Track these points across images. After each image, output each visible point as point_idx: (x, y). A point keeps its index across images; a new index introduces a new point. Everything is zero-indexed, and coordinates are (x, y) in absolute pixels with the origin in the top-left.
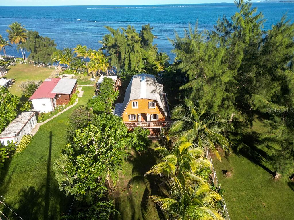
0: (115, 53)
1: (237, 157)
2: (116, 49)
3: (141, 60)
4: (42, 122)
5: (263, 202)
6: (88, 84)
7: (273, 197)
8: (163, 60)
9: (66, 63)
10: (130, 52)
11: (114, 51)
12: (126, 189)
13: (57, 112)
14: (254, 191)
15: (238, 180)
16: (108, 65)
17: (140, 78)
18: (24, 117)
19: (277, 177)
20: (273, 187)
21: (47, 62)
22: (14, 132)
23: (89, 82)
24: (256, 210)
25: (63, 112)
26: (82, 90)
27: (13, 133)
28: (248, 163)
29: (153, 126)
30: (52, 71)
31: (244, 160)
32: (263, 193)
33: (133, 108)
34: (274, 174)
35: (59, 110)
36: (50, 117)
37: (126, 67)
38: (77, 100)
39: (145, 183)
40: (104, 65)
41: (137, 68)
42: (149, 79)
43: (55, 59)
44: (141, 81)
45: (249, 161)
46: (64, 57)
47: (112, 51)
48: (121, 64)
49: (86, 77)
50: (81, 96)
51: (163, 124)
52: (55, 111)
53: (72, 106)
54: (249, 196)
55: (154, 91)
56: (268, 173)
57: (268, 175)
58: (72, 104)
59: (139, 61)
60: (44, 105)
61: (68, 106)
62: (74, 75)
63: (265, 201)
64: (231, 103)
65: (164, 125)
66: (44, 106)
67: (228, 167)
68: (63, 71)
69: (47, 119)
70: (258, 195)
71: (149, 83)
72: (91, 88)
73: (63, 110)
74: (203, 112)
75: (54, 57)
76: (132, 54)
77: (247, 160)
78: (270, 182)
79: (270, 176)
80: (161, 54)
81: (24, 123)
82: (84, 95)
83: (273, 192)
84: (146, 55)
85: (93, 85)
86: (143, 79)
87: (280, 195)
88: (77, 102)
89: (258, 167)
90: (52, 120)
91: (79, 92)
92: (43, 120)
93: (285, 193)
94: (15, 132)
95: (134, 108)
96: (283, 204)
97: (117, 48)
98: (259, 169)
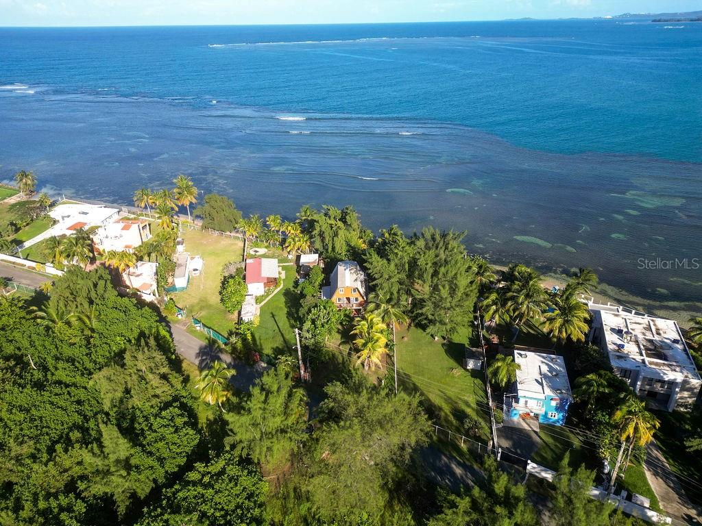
1: (415, 329)
6: (287, 262)
12: (337, 348)
13: (268, 295)
17: (345, 266)
18: (249, 300)
25: (273, 294)
26: (283, 269)
29: (355, 307)
35: (269, 293)
40: (304, 243)
42: (352, 268)
44: (345, 269)
49: (282, 252)
52: (266, 294)
55: (356, 280)
58: (279, 287)
59: (342, 244)
61: (276, 289)
65: (363, 306)
66: (258, 290)
68: (251, 244)
69: (263, 301)
70: (420, 349)
72: (292, 267)
76: (335, 238)
78: (431, 343)
81: (253, 305)
82: (286, 277)
83: (429, 347)
85: (293, 264)
88: (283, 284)
90: (268, 302)
91: (282, 274)
92: (260, 303)
95: (341, 293)
96: (432, 353)
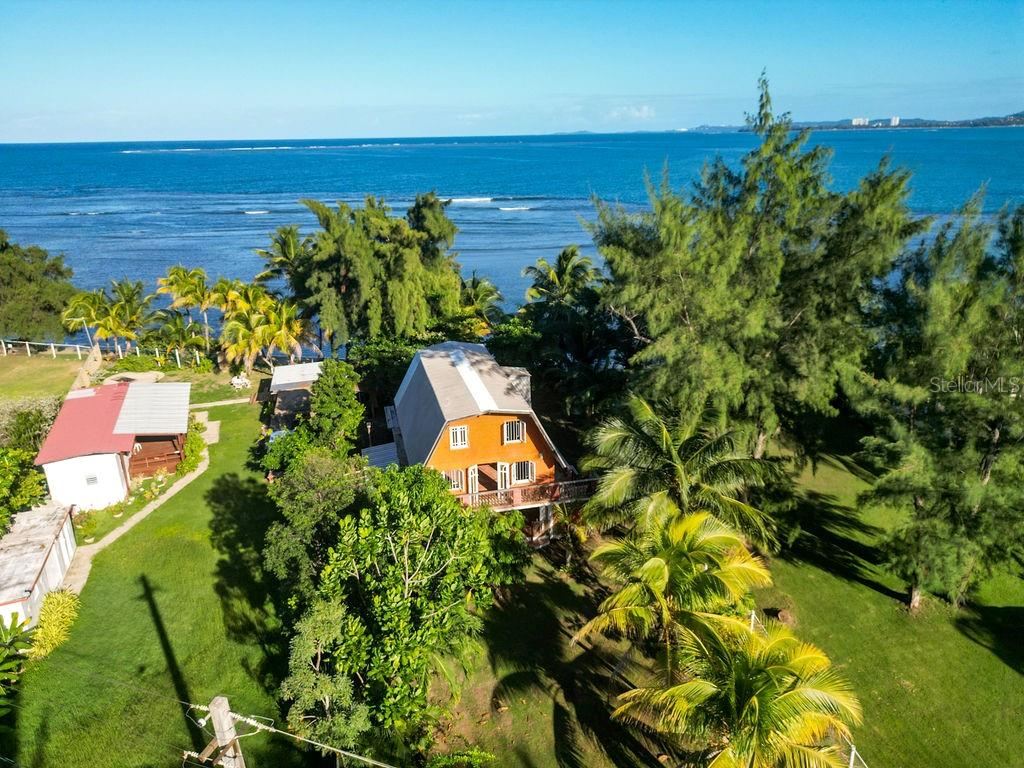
0: (329, 286)
1: (790, 568)
2: (334, 273)
3: (423, 302)
4: (96, 541)
5: (905, 678)
6: (228, 398)
7: (924, 661)
8: (483, 300)
9: (123, 333)
10: (384, 278)
11: (327, 278)
12: (488, 716)
14: (870, 654)
15: (816, 629)
16: (297, 328)
17: (448, 356)
18: (34, 527)
19: (917, 605)
20: (915, 633)
21: (38, 337)
22: (14, 581)
23: (228, 392)
24: (893, 704)
25: (163, 499)
26: (211, 418)
27: (14, 586)
28: (826, 580)
29: (521, 505)
30: (64, 365)
31: (813, 574)
32: (895, 655)
33: (452, 448)
34: (906, 599)
35: (148, 495)
36: (120, 522)
37: (375, 328)
38: (205, 453)
39: (547, 690)
40: (284, 329)
41: (414, 327)
42: (476, 358)
43: (78, 320)
44: (453, 364)
45: (828, 575)
46: (113, 313)
47: (320, 279)
48: (350, 321)
49: (211, 375)
50: (216, 440)
51: (553, 492)
52: (132, 499)
53: (190, 477)
54: (861, 669)
56: (889, 600)
57: (890, 605)
58: (193, 468)
59: (418, 304)
60: (92, 480)
61: (176, 479)
62: (161, 375)
63: (910, 677)
64: (766, 401)
65: (557, 493)
66: (93, 486)
67: (776, 598)
68: (112, 365)
69: (112, 528)
70: (885, 663)
71: (484, 367)
72: (243, 409)
73: (163, 491)
74: (686, 434)
75: (74, 315)
76: (393, 286)
77: (820, 572)
78: (901, 621)
79: (897, 605)
80: (475, 284)
81: (43, 546)
82: (223, 437)
83: (919, 649)
84: (437, 286)
85: (247, 400)
86: (461, 359)
87: (938, 653)
88: (207, 462)
89: (856, 585)
90: (134, 531)
91: (205, 429)
92: (98, 537)
93: (951, 644)
94: (20, 583)
95: (455, 448)
96: (956, 675)
97: (338, 270)
98: (862, 591)
